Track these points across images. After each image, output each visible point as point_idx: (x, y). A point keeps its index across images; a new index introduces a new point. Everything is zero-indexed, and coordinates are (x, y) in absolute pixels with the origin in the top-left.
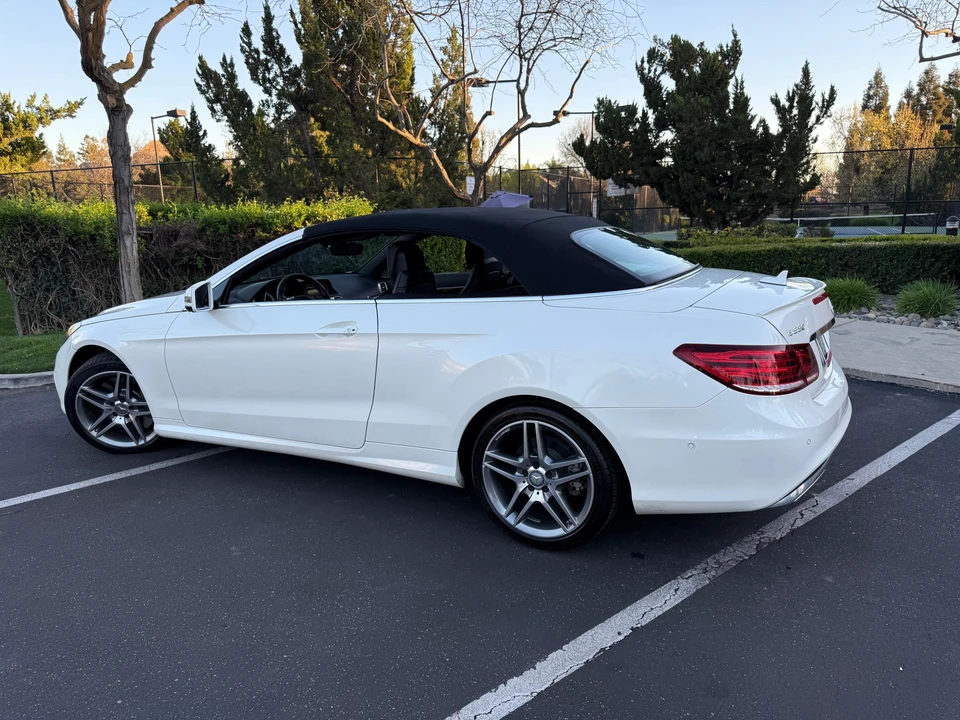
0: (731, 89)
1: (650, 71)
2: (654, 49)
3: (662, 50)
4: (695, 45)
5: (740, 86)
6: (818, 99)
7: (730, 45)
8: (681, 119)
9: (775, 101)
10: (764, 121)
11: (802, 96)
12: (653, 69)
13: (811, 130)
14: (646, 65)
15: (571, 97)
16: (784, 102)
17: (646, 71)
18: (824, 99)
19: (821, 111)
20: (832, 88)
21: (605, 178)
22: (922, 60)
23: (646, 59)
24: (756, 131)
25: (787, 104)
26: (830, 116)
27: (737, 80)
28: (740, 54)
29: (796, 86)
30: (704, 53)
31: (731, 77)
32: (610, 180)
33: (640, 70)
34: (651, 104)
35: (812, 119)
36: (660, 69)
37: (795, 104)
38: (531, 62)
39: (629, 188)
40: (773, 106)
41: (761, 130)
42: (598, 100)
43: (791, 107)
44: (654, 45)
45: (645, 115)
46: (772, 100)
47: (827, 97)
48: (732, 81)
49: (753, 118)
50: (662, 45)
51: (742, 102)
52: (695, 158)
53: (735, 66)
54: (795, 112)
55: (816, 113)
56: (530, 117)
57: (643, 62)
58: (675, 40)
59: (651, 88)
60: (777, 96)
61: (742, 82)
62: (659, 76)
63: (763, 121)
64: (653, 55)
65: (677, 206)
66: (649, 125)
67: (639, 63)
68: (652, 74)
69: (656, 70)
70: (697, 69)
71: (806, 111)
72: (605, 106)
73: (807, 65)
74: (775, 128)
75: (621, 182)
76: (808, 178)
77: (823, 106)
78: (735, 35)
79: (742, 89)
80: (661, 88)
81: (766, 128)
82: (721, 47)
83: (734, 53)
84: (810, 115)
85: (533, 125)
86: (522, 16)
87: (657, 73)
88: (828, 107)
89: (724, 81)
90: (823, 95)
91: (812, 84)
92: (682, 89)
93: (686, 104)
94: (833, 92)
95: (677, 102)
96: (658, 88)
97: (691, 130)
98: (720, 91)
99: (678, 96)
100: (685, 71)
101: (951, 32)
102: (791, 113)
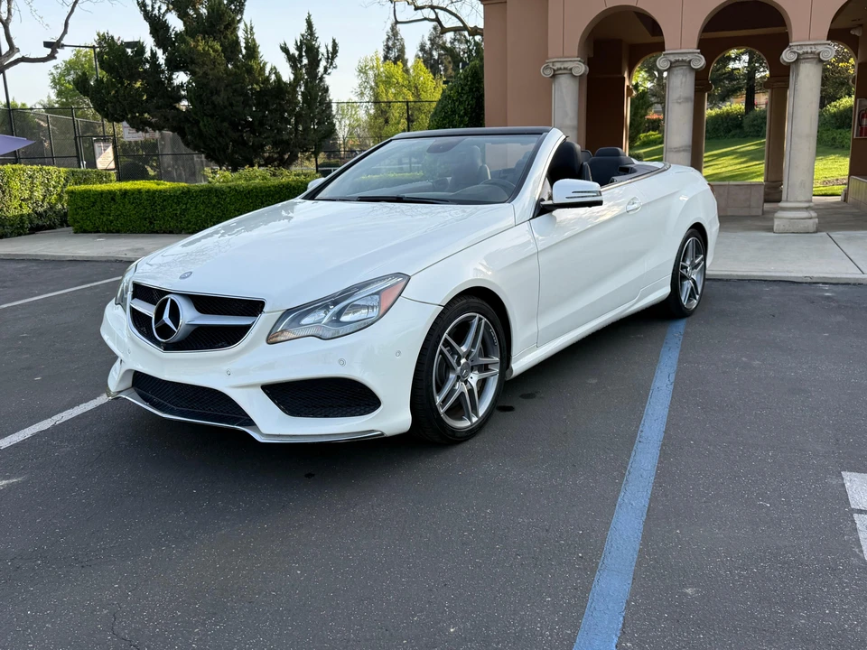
0: (241, 34)
1: (153, 8)
5: (250, 30)
6: (322, 50)
8: (193, 61)
9: (285, 50)
10: (275, 68)
11: (308, 46)
12: (156, 6)
13: (321, 79)
14: (148, 2)
15: (65, 31)
16: (293, 51)
17: (149, 8)
18: (328, 51)
19: (327, 62)
20: (334, 41)
21: (119, 121)
22: (397, 22)
24: (268, 79)
25: (297, 53)
26: (335, 68)
27: (246, 25)
29: (303, 36)
31: (239, 21)
32: (125, 123)
33: (142, 6)
34: (159, 44)
35: (321, 69)
36: (164, 8)
37: (304, 54)
39: (147, 132)
40: (284, 54)
41: (273, 77)
42: (98, 35)
43: (300, 56)
45: (154, 55)
46: (281, 48)
47: (330, 49)
48: (241, 26)
49: (265, 64)
51: (252, 50)
52: (213, 103)
53: (241, 11)
54: (305, 61)
55: (323, 63)
56: (18, 50)
59: (158, 27)
60: (285, 44)
61: (252, 27)
62: (164, 15)
63: (274, 70)
65: (203, 152)
66: (159, 66)
68: (156, 12)
69: (160, 8)
70: (204, 11)
71: (314, 62)
72: (106, 42)
73: (309, 16)
74: (287, 75)
75: (138, 125)
77: (328, 58)
79: (252, 34)
80: (167, 28)
81: (277, 74)
84: (318, 66)
85: (24, 59)
87: (162, 11)
88: (333, 58)
89: (232, 25)
90: (327, 47)
91: (316, 35)
92: (190, 31)
93: (196, 46)
94: (335, 45)
95: (187, 44)
96: (165, 27)
97: (205, 74)
98: (229, 36)
99: (188, 38)
100: (191, 12)
101: (412, 1)
102: (301, 62)
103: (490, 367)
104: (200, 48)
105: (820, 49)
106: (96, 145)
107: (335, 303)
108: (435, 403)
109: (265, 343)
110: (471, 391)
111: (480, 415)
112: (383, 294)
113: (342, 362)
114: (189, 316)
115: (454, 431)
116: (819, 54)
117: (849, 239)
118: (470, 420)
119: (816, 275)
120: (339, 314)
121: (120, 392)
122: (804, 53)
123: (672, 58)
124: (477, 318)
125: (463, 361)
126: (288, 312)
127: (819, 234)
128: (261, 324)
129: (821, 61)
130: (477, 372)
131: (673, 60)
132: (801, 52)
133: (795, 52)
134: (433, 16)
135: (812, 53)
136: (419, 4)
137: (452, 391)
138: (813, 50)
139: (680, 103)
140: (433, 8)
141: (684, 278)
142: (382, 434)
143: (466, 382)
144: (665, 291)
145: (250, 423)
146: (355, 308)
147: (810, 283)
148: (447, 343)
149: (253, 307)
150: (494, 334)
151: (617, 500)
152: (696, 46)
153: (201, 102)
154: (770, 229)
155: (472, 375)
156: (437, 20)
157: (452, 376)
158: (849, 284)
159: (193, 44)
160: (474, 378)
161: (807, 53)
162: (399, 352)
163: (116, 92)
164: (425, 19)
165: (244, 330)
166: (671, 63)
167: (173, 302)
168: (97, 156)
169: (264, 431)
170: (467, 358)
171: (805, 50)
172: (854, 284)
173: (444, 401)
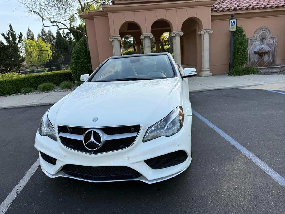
6: (17, 35)
9: (3, 35)
11: (12, 34)
13: (17, 44)
16: (6, 35)
18: (19, 36)
19: (19, 39)
20: (21, 32)
25: (8, 36)
26: (22, 41)
29: (9, 31)
35: (17, 41)
37: (10, 36)
40: (3, 37)
41: (1, 44)
43: (9, 37)
46: (2, 34)
47: (20, 35)
54: (11, 39)
55: (18, 39)
60: (3, 33)
71: (14, 38)
73: (11, 25)
76: (21, 58)
77: (19, 38)
84: (16, 40)
88: (21, 38)
91: (14, 31)
94: (21, 34)
101: (50, 20)
102: (9, 39)
105: (180, 33)
109: (142, 142)
113: (179, 144)
114: (105, 137)
117: (193, 79)
123: (145, 35)
126: (149, 128)
131: (145, 36)
132: (176, 33)
133: (174, 34)
134: (56, 25)
135: (179, 34)
136: (52, 21)
139: (148, 48)
140: (55, 22)
147: (200, 92)
149: (137, 128)
152: (150, 32)
161: (177, 34)
164: (54, 25)
165: (134, 138)
166: (145, 37)
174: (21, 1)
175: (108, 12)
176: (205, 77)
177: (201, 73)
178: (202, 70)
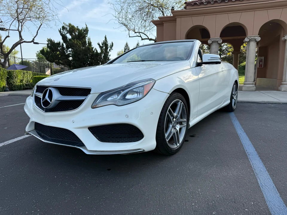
0: (87, 40)
1: (63, 32)
2: (64, 26)
3: (66, 27)
4: (76, 27)
5: (89, 39)
6: (109, 45)
7: (85, 28)
8: (73, 46)
9: (99, 44)
10: (96, 49)
11: (105, 44)
12: (64, 32)
13: (108, 53)
14: (62, 30)
15: (37, 35)
16: (101, 45)
17: (62, 32)
18: (110, 45)
20: (112, 42)
21: (52, 62)
22: (130, 37)
23: (62, 29)
24: (94, 51)
25: (102, 46)
26: (112, 49)
27: (88, 38)
28: (88, 31)
29: (104, 41)
30: (78, 29)
31: (87, 36)
32: (54, 63)
33: (60, 31)
34: (64, 42)
35: (108, 50)
36: (66, 32)
38: (23, 23)
39: (60, 65)
40: (98, 46)
41: (95, 51)
42: (48, 39)
43: (103, 46)
44: (64, 25)
45: (63, 44)
47: (111, 45)
48: (87, 38)
49: (93, 48)
50: (66, 25)
51: (90, 44)
52: (78, 57)
53: (87, 34)
54: (104, 48)
55: (109, 48)
56: (23, 40)
57: (61, 29)
58: (70, 24)
59: (64, 38)
61: (90, 39)
62: (66, 34)
63: (95, 49)
64: (63, 28)
66: (64, 47)
67: (60, 30)
68: (64, 33)
69: (65, 32)
70: (77, 33)
71: (107, 48)
72: (50, 41)
73: (106, 36)
74: (99, 51)
75: (58, 63)
77: (111, 47)
78: (86, 26)
79: (90, 40)
80: (67, 38)
81: (96, 50)
82: (83, 28)
83: (86, 30)
84: (108, 49)
85: (25, 42)
86: (18, 8)
87: (66, 33)
88: (112, 47)
89: (84, 37)
90: (110, 44)
91: (107, 41)
92: (73, 38)
93: (74, 42)
94: (112, 44)
95: (72, 41)
96: (66, 37)
97: (77, 50)
98: (84, 40)
99: (72, 40)
100: (73, 34)
101: (134, 31)
102: (103, 48)
103: (183, 123)
104: (75, 42)
105: (256, 38)
106: (46, 69)
107: (123, 90)
108: (165, 137)
109: (90, 108)
110: (177, 132)
111: (180, 143)
112: (145, 87)
113: (127, 116)
114: (57, 96)
115: (171, 149)
116: (256, 39)
117: (267, 93)
118: (177, 145)
119: (265, 101)
120: (125, 95)
121: (30, 131)
122: (251, 39)
123: (213, 40)
124: (180, 102)
125: (174, 120)
126: (102, 94)
127: (256, 91)
128: (89, 99)
129: (256, 41)
130: (179, 125)
131: (213, 41)
132: (250, 38)
133: (249, 39)
134: (140, 35)
135: (254, 39)
136: (136, 31)
137: (171, 132)
138: (254, 38)
139: (215, 53)
140: (139, 32)
141: (233, 98)
142: (144, 151)
143: (175, 129)
144: (229, 102)
145: (82, 145)
146: (132, 92)
148: (170, 111)
149: (86, 92)
150: (185, 109)
151: (258, 183)
152: (219, 37)
153: (75, 57)
154: (242, 90)
155: (177, 126)
156: (141, 36)
157: (171, 126)
158: (276, 103)
159: (73, 41)
160: (178, 127)
161: (252, 39)
162: (152, 113)
163: (52, 54)
164: (137, 36)
165: (81, 102)
167: (50, 91)
168: (46, 72)
169: (89, 149)
170: (176, 119)
171: (252, 38)
172: (278, 104)
173: (168, 136)
174: (115, 15)
175: (176, 17)
176: (285, 91)
177: (281, 86)
178: (282, 83)
